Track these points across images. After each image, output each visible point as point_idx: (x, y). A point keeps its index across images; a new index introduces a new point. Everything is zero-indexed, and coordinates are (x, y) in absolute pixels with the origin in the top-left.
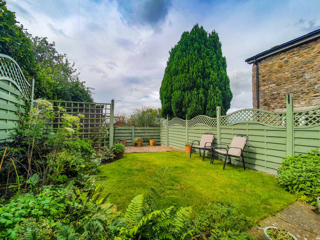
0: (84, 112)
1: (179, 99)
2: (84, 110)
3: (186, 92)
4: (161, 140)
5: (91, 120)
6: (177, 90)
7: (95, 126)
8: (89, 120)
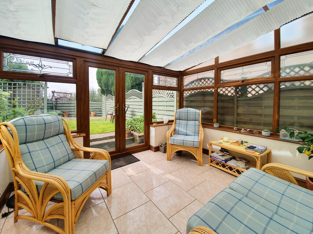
0: (22, 89)
1: (105, 81)
2: (22, 88)
3: (111, 76)
4: (103, 112)
5: (28, 95)
6: (105, 74)
7: (31, 99)
8: (27, 95)
